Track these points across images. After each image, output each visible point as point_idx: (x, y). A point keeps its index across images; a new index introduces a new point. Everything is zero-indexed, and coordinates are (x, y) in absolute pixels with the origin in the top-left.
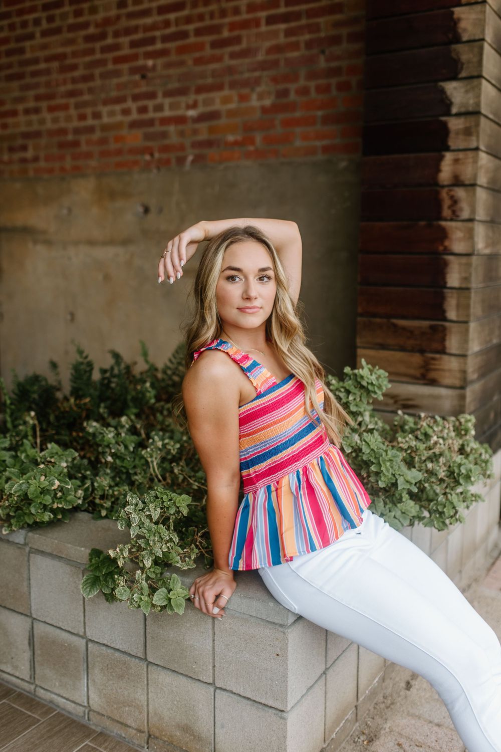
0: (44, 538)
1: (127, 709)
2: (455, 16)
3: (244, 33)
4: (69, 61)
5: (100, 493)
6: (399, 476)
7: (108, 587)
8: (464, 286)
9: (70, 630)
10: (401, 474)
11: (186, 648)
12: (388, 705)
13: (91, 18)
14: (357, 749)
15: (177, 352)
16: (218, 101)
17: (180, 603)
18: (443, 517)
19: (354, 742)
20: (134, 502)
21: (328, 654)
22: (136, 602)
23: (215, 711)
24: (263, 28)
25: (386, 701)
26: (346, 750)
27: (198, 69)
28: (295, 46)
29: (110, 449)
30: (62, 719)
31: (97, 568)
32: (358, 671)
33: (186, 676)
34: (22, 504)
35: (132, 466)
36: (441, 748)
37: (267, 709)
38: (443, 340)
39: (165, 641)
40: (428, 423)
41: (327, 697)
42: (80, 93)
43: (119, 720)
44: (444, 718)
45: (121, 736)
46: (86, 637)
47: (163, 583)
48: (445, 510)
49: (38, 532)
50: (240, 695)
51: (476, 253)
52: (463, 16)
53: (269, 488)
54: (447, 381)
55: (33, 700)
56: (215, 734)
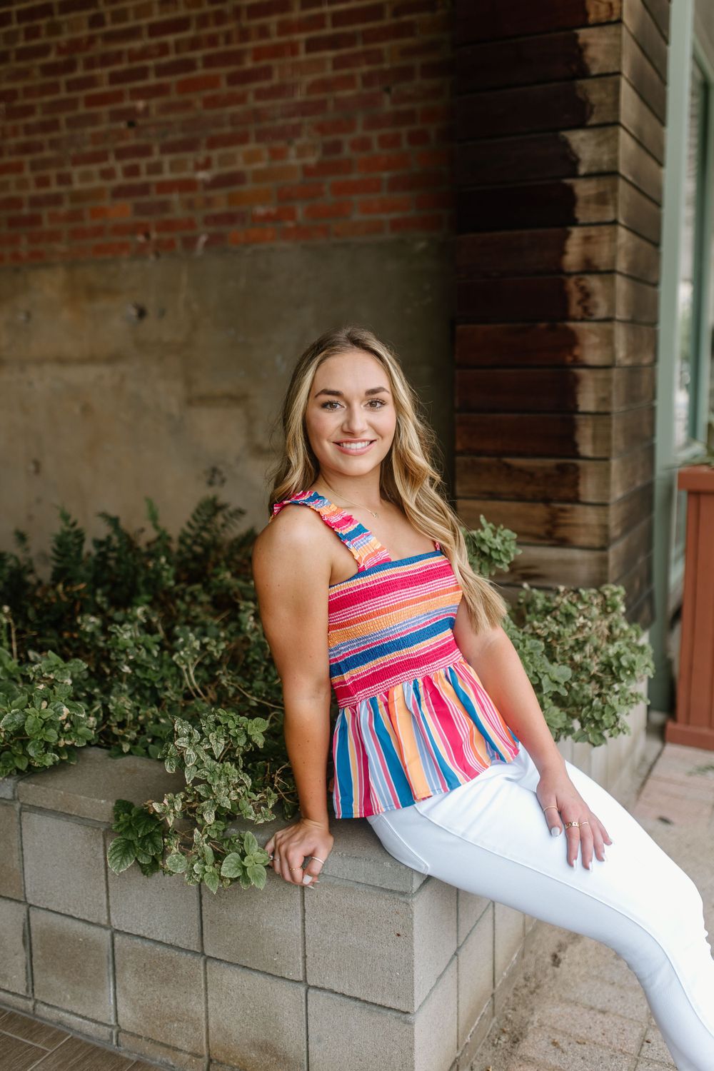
0: (43, 788)
1: (176, 1025)
2: (581, 41)
3: (274, 62)
4: (20, 102)
5: (119, 719)
6: (542, 675)
7: (146, 854)
8: (602, 409)
9: (86, 918)
10: (546, 672)
11: (263, 933)
12: (532, 989)
13: (53, 40)
14: (498, 1054)
15: (198, 512)
16: (240, 159)
17: (260, 873)
18: (601, 727)
19: (494, 1045)
20: (185, 731)
21: (459, 928)
22: (198, 875)
23: (307, 1019)
24: (303, 56)
25: (528, 984)
26: (484, 1057)
27: (211, 113)
28: (348, 82)
29: (127, 656)
30: (78, 1046)
31: (129, 828)
32: (494, 946)
33: (264, 973)
34: (11, 742)
35: (159, 678)
36: (611, 1043)
37: (384, 1011)
38: (575, 484)
39: (231, 925)
40: (570, 599)
41: (459, 986)
42: (40, 147)
43: (164, 1041)
44: (609, 1001)
45: (167, 1064)
46: (111, 926)
47: (229, 844)
48: (603, 717)
49: (32, 780)
50: (343, 995)
51: (617, 364)
52: (591, 41)
53: (373, 701)
54: (583, 540)
55: (33, 1022)
56: (308, 1051)
